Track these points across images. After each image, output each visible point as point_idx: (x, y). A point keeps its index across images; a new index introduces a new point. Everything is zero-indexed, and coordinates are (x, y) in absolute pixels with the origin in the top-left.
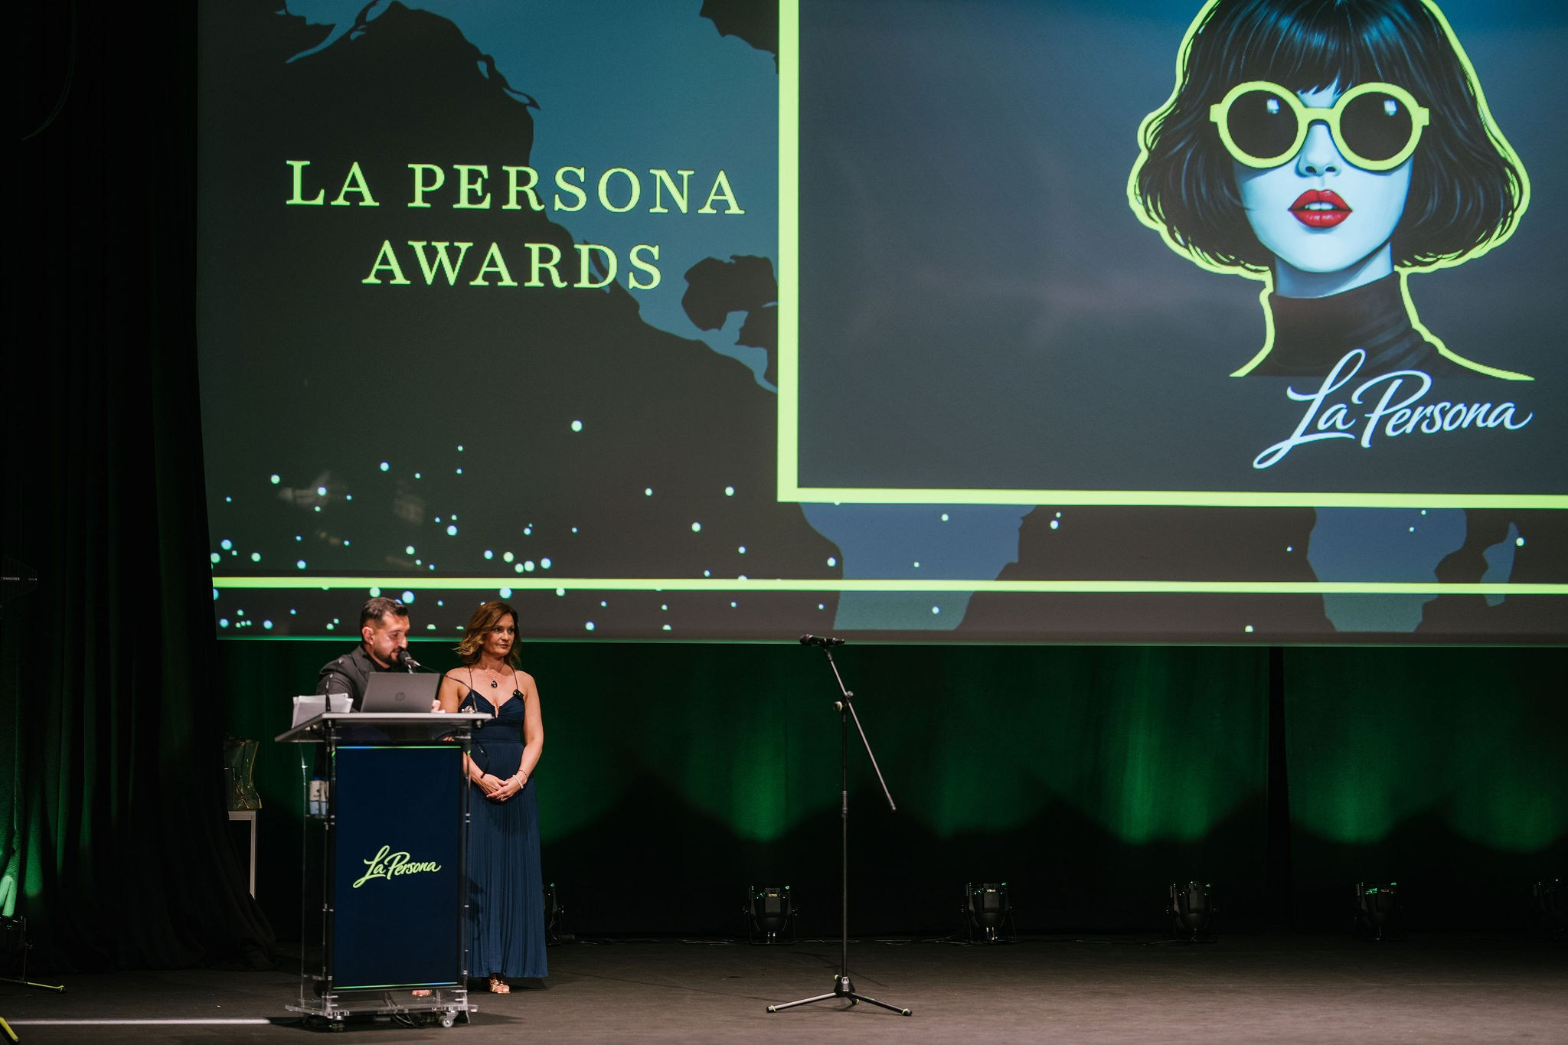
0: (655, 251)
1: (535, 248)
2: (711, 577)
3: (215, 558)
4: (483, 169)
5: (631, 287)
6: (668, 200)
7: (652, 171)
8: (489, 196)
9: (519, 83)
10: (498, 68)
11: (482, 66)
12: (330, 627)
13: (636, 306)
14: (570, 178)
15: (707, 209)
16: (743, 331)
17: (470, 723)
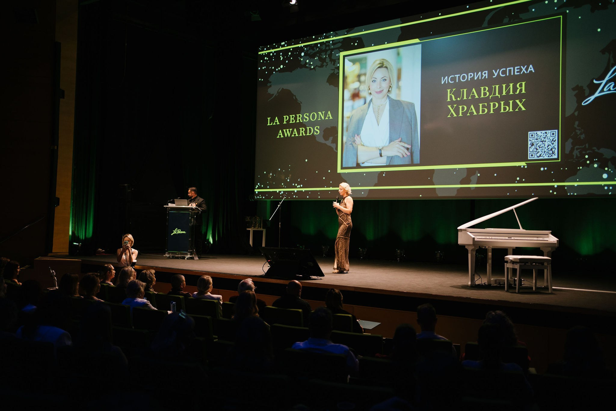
0: (319, 127)
1: (301, 129)
2: (326, 187)
3: (257, 186)
4: (294, 116)
5: (315, 134)
6: (321, 118)
7: (318, 112)
8: (295, 120)
9: (299, 99)
10: (296, 97)
11: (294, 97)
12: (272, 198)
13: (315, 137)
14: (306, 115)
15: (327, 118)
16: (332, 141)
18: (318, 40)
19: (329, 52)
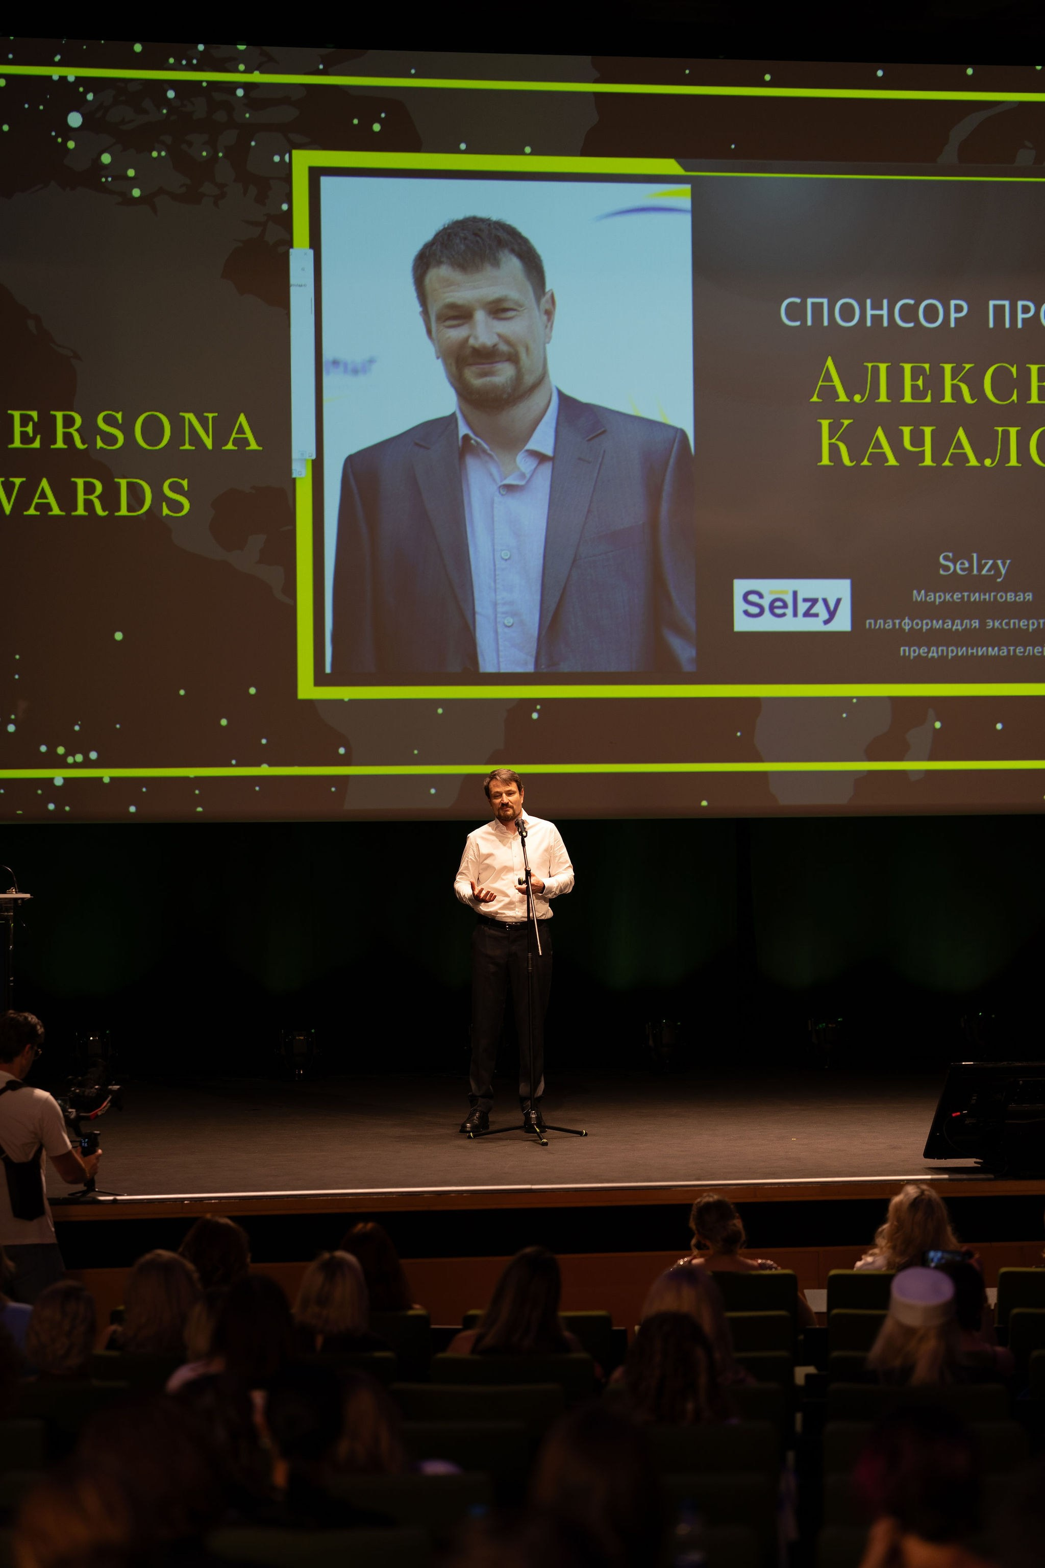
0: (185, 483)
2: (238, 765)
4: (34, 414)
5: (164, 514)
6: (195, 438)
7: (181, 414)
8: (39, 437)
9: (64, 337)
11: (31, 324)
13: (169, 531)
14: (109, 420)
15: (230, 446)
16: (263, 552)
17: (12, 902)
18: (162, 66)
19: (229, 137)
